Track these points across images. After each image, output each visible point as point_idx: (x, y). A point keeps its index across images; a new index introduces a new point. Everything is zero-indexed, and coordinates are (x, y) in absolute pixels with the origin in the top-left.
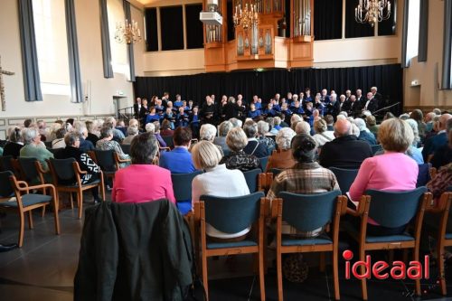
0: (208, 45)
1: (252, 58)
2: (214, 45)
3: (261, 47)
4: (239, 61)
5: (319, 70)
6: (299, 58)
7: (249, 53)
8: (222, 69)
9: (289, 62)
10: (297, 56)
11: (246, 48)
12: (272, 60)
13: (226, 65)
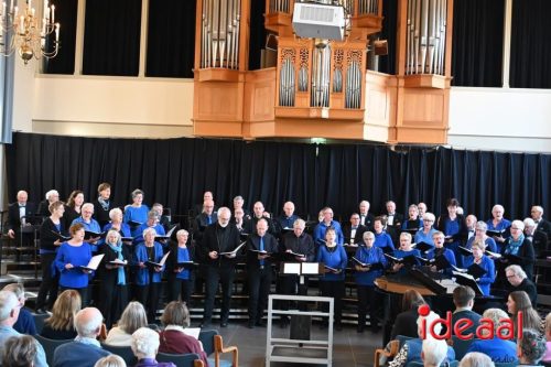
0: (205, 74)
1: (314, 114)
2: (221, 75)
3: (338, 90)
4: (279, 119)
5: (462, 153)
6: (417, 123)
7: (306, 102)
8: (232, 132)
9: (394, 129)
10: (412, 116)
11: (302, 89)
12: (359, 121)
13: (244, 123)
